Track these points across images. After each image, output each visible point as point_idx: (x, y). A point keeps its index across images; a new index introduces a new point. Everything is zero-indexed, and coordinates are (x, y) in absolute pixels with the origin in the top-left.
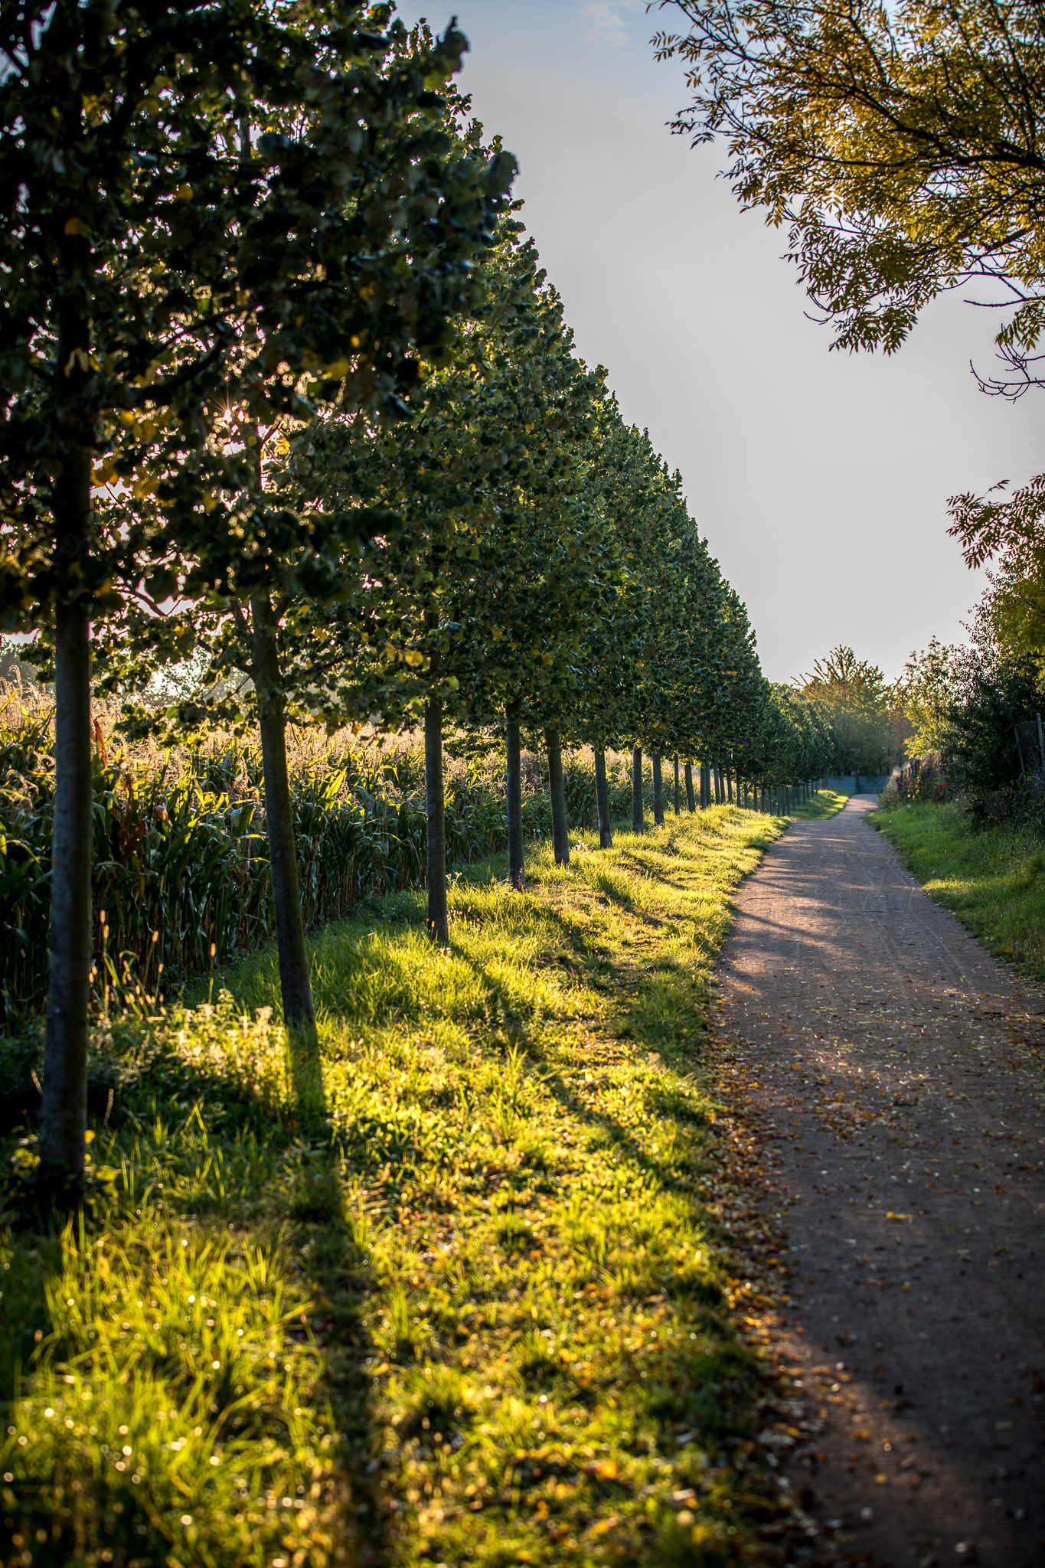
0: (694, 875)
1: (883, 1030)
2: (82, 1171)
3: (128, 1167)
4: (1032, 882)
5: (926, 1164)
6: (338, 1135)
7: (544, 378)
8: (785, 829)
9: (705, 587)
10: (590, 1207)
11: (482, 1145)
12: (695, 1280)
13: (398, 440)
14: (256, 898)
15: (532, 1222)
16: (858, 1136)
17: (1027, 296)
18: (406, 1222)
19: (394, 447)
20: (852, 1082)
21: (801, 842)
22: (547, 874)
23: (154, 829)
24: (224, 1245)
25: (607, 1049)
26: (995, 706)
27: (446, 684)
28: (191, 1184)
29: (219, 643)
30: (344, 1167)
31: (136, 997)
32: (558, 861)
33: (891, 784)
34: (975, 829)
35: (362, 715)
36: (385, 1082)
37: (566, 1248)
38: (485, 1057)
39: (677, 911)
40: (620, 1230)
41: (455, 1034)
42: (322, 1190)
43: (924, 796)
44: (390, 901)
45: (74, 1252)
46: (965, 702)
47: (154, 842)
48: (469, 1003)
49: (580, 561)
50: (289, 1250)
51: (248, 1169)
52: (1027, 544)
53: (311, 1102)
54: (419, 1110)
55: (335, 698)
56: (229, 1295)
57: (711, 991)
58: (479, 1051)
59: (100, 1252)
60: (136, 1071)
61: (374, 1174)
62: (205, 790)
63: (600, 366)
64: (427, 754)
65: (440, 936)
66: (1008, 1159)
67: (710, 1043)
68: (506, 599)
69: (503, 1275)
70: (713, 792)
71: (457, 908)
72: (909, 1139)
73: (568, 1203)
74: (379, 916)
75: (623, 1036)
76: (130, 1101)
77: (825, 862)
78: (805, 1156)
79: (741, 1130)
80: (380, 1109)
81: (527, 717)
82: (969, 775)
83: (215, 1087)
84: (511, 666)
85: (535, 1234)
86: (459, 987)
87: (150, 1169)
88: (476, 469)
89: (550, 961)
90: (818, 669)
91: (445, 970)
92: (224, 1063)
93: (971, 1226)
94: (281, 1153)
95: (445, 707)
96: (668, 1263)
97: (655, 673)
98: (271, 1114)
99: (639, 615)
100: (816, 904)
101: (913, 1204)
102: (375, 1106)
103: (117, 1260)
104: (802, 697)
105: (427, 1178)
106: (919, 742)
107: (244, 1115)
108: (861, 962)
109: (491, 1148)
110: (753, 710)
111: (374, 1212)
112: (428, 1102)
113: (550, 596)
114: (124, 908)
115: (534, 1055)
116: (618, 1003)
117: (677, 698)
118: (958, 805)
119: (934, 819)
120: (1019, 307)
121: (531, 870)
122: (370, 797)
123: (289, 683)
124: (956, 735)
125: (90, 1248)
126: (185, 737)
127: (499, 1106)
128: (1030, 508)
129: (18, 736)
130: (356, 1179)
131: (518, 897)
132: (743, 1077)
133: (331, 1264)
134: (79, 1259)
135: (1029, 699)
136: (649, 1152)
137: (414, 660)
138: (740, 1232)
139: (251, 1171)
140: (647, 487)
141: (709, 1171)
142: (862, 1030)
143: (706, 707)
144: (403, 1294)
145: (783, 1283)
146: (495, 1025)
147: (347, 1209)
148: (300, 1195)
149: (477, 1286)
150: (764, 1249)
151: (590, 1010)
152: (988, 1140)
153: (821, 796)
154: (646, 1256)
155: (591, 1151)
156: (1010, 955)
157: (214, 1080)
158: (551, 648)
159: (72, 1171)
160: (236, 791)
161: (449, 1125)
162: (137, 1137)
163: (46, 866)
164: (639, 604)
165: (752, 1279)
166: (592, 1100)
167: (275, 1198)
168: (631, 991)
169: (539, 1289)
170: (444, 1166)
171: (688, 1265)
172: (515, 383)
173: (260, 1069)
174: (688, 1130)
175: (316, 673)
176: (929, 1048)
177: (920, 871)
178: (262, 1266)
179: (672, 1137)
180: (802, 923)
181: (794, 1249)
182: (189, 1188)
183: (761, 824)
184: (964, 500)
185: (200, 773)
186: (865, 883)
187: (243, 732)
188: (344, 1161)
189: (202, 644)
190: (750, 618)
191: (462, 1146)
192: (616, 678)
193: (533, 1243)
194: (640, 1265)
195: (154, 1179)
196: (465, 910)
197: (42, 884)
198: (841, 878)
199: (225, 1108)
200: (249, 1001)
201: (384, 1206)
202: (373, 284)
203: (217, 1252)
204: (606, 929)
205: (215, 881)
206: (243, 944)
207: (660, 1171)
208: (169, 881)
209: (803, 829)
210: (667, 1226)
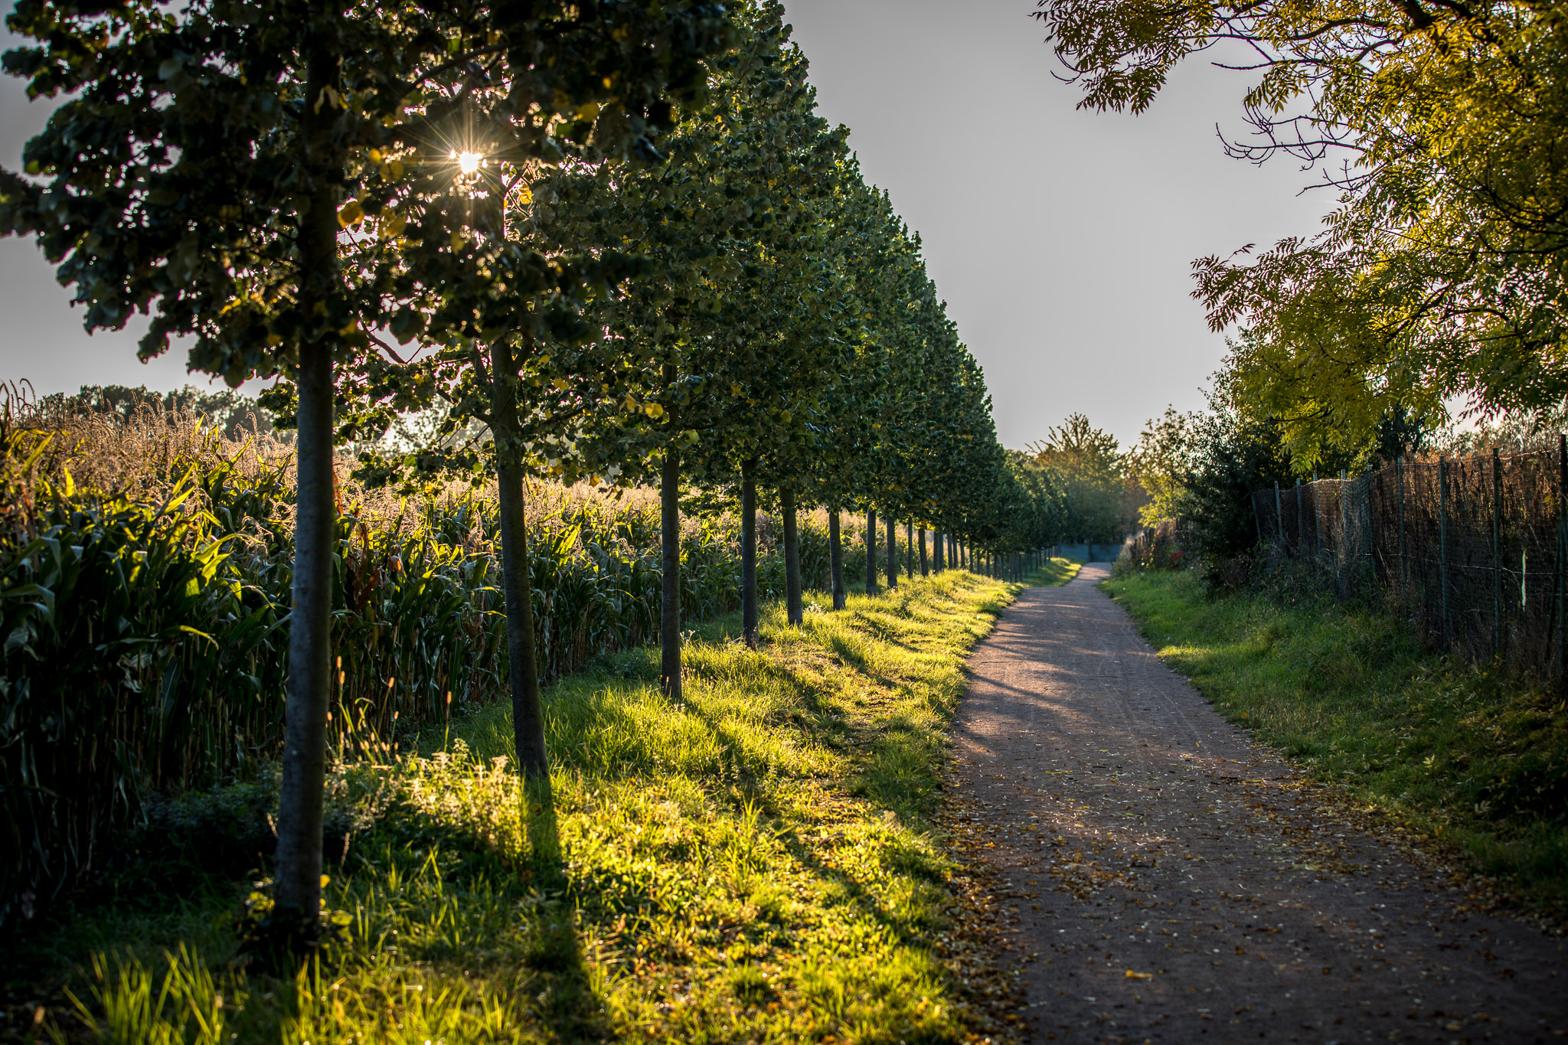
0: (927, 638)
1: (1119, 793)
2: (317, 915)
3: (363, 914)
4: (1269, 649)
5: (1164, 925)
6: (574, 885)
7: (788, 134)
8: (1019, 595)
9: (942, 349)
10: (828, 961)
11: (718, 898)
12: (935, 1033)
13: (642, 190)
14: (488, 652)
15: (769, 974)
16: (1095, 897)
17: (1275, 59)
18: (642, 973)
19: (637, 198)
20: (1089, 843)
21: (1034, 607)
22: (780, 634)
23: (388, 579)
24: (460, 992)
25: (841, 806)
26: (1233, 474)
27: (686, 437)
28: (425, 931)
29: (458, 392)
30: (579, 917)
31: (371, 744)
32: (791, 622)
33: (1124, 553)
34: (1211, 597)
35: (601, 467)
36: (621, 834)
37: (803, 1001)
38: (720, 812)
39: (911, 673)
40: (858, 983)
41: (690, 788)
42: (558, 939)
43: (1158, 565)
44: (623, 658)
45: (309, 995)
46: (1202, 468)
47: (388, 593)
48: (703, 758)
49: (821, 318)
50: (525, 997)
51: (483, 917)
52: (1272, 308)
53: (546, 852)
54: (654, 863)
55: (573, 448)
56: (465, 1041)
57: (945, 752)
58: (713, 806)
59: (336, 995)
60: (370, 818)
61: (609, 925)
62: (440, 542)
63: (842, 126)
64: (663, 509)
65: (673, 693)
66: (1248, 920)
67: (944, 803)
68: (746, 355)
69: (742, 1026)
70: (946, 558)
71: (691, 665)
72: (1147, 899)
73: (804, 957)
74: (611, 673)
75: (858, 794)
76: (365, 847)
77: (1059, 628)
78: (1042, 915)
79: (977, 889)
80: (615, 860)
81: (763, 476)
82: (1206, 543)
83: (450, 836)
84: (750, 422)
85: (772, 987)
86: (693, 743)
87: (384, 915)
88: (720, 222)
89: (784, 720)
90: (1053, 436)
91: (679, 726)
92: (459, 812)
93: (1212, 986)
94: (515, 903)
95: (682, 463)
96: (906, 1016)
97: (891, 434)
98: (505, 863)
99: (878, 375)
100: (1050, 668)
101: (1152, 963)
102: (610, 857)
103: (352, 1004)
104: (1036, 464)
105: (663, 930)
106: (1154, 510)
107: (478, 864)
108: (1096, 726)
109: (726, 901)
110: (988, 474)
111: (609, 962)
112: (663, 855)
113: (790, 352)
114: (358, 659)
115: (769, 813)
116: (852, 762)
117: (913, 461)
118: (1193, 574)
119: (1168, 587)
120: (1268, 69)
121: (765, 630)
122: (604, 554)
123: (529, 433)
124: (1193, 502)
125: (325, 991)
126: (423, 486)
127: (734, 860)
128: (1275, 272)
129: (254, 483)
130: (591, 930)
131: (751, 656)
132: (978, 836)
133: (567, 1012)
134: (314, 1003)
135: (1267, 467)
136: (886, 908)
137: (654, 412)
138: (978, 988)
139: (486, 920)
140: (887, 248)
141: (946, 928)
142: (1097, 793)
143: (941, 470)
144: (639, 1043)
145: (1022, 1038)
146: (729, 780)
147: (584, 959)
148: (535, 944)
149: (715, 1037)
150: (1002, 1005)
151: (825, 769)
152: (1227, 902)
153: (1054, 564)
154: (885, 1010)
155: (827, 906)
156: (1247, 721)
157: (448, 828)
158: (790, 406)
159: (307, 915)
160: (470, 544)
161: (684, 878)
162: (371, 884)
163: (282, 612)
164: (878, 364)
165: (992, 1034)
166: (827, 856)
167: (509, 946)
168: (865, 750)
169: (777, 1040)
170: (680, 917)
171: (927, 1018)
172: (759, 138)
173: (495, 817)
174: (925, 887)
175: (556, 424)
176: (1166, 811)
177: (1154, 638)
178: (499, 1012)
179: (909, 894)
180: (1037, 686)
181: (1033, 1005)
182: (425, 935)
183: (994, 590)
184: (1208, 263)
185: (435, 523)
186: (1099, 648)
187: (480, 482)
188: (578, 910)
189: (442, 393)
190: (986, 382)
191: (697, 899)
192: (853, 438)
193: (770, 996)
194: (878, 1019)
195: (389, 926)
196: (698, 668)
197: (276, 631)
198: (1075, 644)
199: (459, 856)
200: (484, 751)
201: (620, 957)
202: (626, 25)
203: (453, 998)
204: (839, 689)
205: (449, 635)
206: (476, 697)
207: (897, 926)
208: (402, 632)
209: (1037, 595)
210: (906, 979)
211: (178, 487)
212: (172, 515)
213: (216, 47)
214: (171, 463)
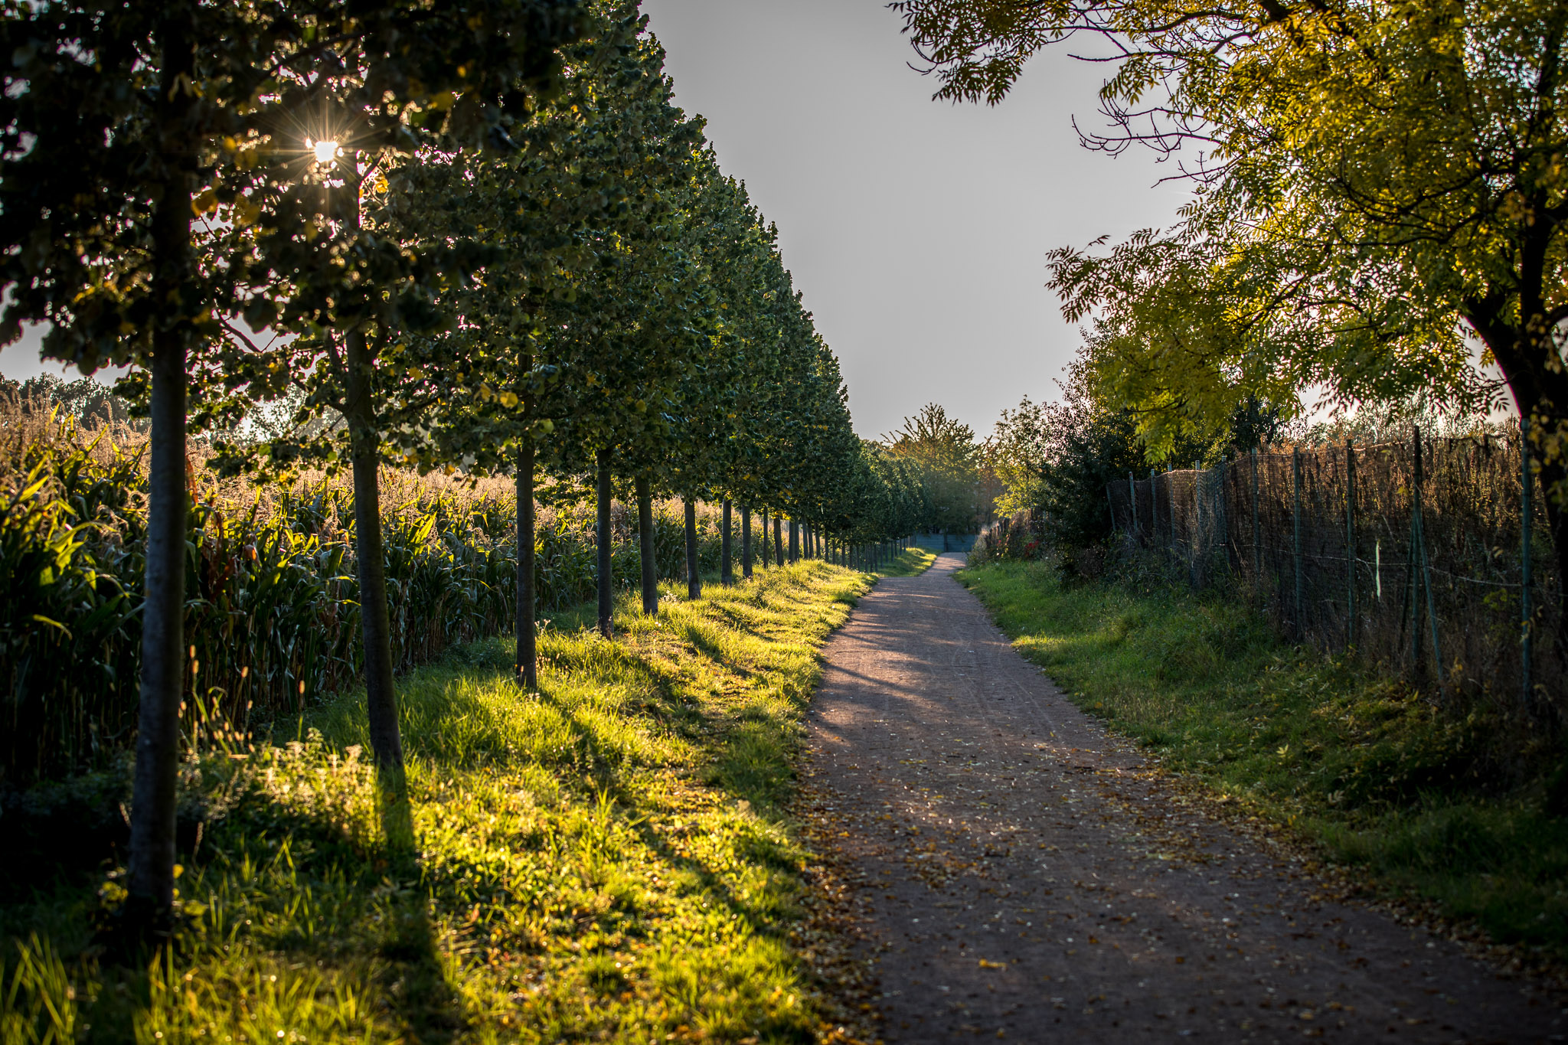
0: (782, 628)
1: (973, 782)
2: (170, 906)
3: (216, 904)
4: (1123, 639)
5: (1018, 914)
6: (427, 875)
7: (644, 123)
8: (874, 585)
9: (798, 339)
10: (681, 951)
11: (572, 888)
12: (788, 1023)
13: (497, 179)
14: (344, 641)
15: (623, 964)
16: (949, 886)
17: (1131, 51)
18: (496, 963)
19: (493, 187)
20: (943, 832)
21: (889, 597)
22: (636, 623)
23: (243, 569)
24: (313, 982)
25: (696, 796)
26: (1087, 465)
27: (540, 426)
28: (279, 921)
29: (312, 381)
30: (433, 907)
31: (225, 733)
32: (646, 611)
33: (980, 543)
34: (1065, 587)
35: (456, 456)
36: (475, 823)
37: (657, 991)
38: (574, 802)
39: (766, 663)
40: (712, 973)
41: (546, 779)
42: (412, 929)
43: (1013, 555)
44: (479, 647)
45: (162, 986)
46: (1057, 459)
47: (243, 582)
48: (558, 748)
49: (676, 308)
50: (378, 988)
51: (337, 907)
52: (1126, 299)
53: (400, 841)
54: (508, 852)
55: (427, 437)
56: (319, 1031)
57: (800, 741)
58: (567, 796)
59: (189, 986)
60: (224, 808)
61: (463, 914)
62: (295, 531)
63: (699, 116)
64: (519, 499)
65: (529, 683)
66: (1101, 910)
67: (799, 792)
68: (601, 345)
69: (595, 1016)
70: (802, 548)
71: (546, 654)
72: (1001, 889)
73: (658, 947)
74: (466, 662)
75: (713, 784)
76: (219, 837)
77: (914, 617)
78: (896, 904)
79: (831, 878)
80: (469, 850)
81: (619, 465)
82: (1060, 534)
83: (304, 826)
84: (605, 411)
85: (626, 976)
86: (548, 733)
87: (238, 905)
88: (575, 211)
89: (639, 708)
90: (909, 426)
91: (534, 715)
92: (313, 801)
93: (1066, 975)
94: (369, 893)
95: (537, 452)
96: (760, 1006)
97: (747, 424)
98: (359, 853)
99: (733, 365)
100: (905, 658)
101: (1006, 953)
102: (464, 847)
103: (205, 994)
104: (892, 455)
105: (517, 920)
106: (1009, 501)
107: (332, 854)
108: (950, 716)
109: (580, 891)
110: (844, 464)
111: (463, 951)
112: (517, 845)
113: (646, 342)
114: (212, 648)
115: (624, 802)
116: (707, 751)
117: (768, 451)
118: (1047, 564)
119: (1023, 577)
120: (1124, 61)
121: (620, 619)
122: (459, 543)
123: (384, 422)
124: (1048, 493)
125: (178, 982)
126: (277, 475)
127: (588, 849)
128: (1130, 263)
129: (109, 472)
130: (445, 920)
131: (606, 645)
132: (832, 826)
133: (420, 1002)
134: (167, 993)
135: (1122, 458)
136: (740, 898)
137: (509, 402)
138: (832, 977)
139: (340, 910)
140: (743, 238)
141: (799, 918)
142: (952, 782)
143: (797, 460)
144: (493, 1033)
145: (876, 1028)
146: (584, 770)
147: (437, 948)
148: (389, 933)
149: (568, 1027)
150: (856, 994)
151: (680, 758)
152: (1080, 891)
153: (909, 554)
154: (738, 1000)
155: (681, 895)
156: (1101, 711)
157: (303, 818)
158: (645, 396)
159: (160, 905)
160: (326, 533)
161: (538, 868)
162: (225, 874)
163: (136, 601)
164: (733, 354)
165: (845, 1024)
166: (681, 846)
167: (362, 936)
168: (720, 740)
169: (631, 1030)
170: (534, 907)
171: (781, 1008)
172: (615, 128)
173: (349, 807)
174: (779, 877)
175: (411, 413)
176: (1020, 801)
177: (1009, 628)
178: (352, 1003)
179: (763, 883)
180: (892, 676)
181: (887, 995)
182: (278, 925)
183: (849, 580)
184: (1063, 254)
185: (291, 512)
186: (954, 638)
187: (335, 471)
188: (432, 900)
189: (296, 381)
190: (842, 372)
191: (551, 889)
192: (708, 427)
193: (624, 985)
194: (732, 1008)
195: (242, 916)
196: (553, 657)
197: (130, 620)
198: (930, 633)
199: (313, 846)
200: (338, 740)
201: (473, 946)
202: (480, 14)
203: (306, 988)
204: (694, 679)
205: (303, 623)
206: (331, 686)
207: (751, 915)
208: (257, 621)
209: (892, 585)
210: (760, 969)
211: (32, 475)
212: (27, 503)
213: (70, 34)
214: (25, 452)
